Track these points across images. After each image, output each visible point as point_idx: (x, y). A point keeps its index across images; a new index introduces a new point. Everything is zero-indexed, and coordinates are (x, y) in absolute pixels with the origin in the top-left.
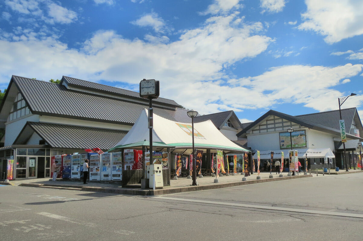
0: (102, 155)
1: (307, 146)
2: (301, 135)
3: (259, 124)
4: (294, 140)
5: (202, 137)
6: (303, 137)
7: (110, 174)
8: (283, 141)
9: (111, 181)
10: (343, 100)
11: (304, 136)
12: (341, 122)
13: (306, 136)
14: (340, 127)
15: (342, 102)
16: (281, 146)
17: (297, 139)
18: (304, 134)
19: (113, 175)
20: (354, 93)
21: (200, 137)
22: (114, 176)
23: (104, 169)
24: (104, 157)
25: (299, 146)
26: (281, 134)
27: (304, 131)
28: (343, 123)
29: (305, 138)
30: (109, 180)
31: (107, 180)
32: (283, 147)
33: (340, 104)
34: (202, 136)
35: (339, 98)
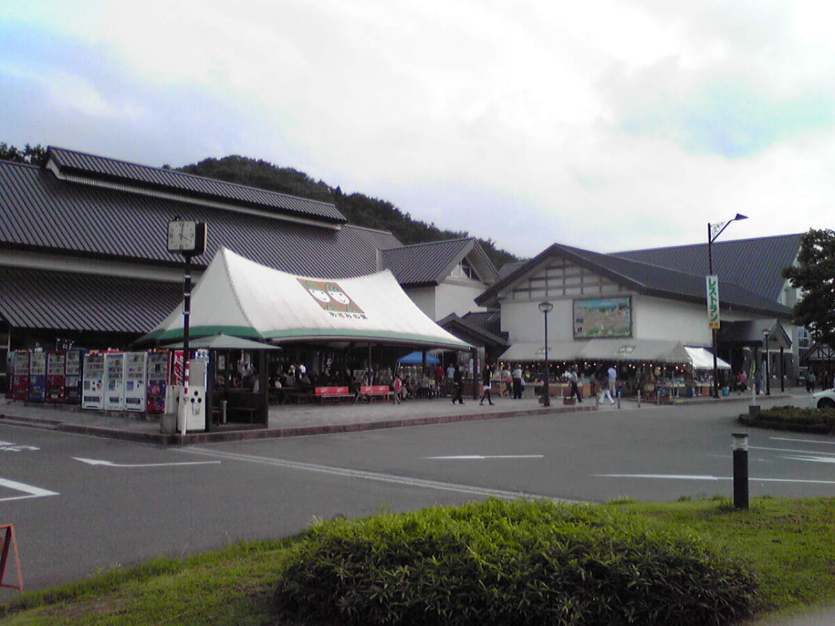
0: (108, 356)
1: (634, 334)
2: (621, 308)
3: (529, 274)
4: (606, 318)
5: (357, 314)
6: (625, 313)
7: (121, 396)
8: (581, 321)
9: (124, 411)
10: (718, 229)
11: (628, 311)
12: (710, 280)
13: (631, 310)
14: (708, 293)
15: (716, 233)
16: (576, 331)
17: (612, 316)
18: (628, 305)
19: (127, 399)
20: (742, 213)
21: (351, 314)
22: (129, 401)
23: (112, 387)
24: (111, 360)
25: (616, 334)
26: (578, 304)
27: (628, 299)
28: (715, 283)
29: (629, 315)
30: (119, 409)
31: (116, 409)
32: (579, 335)
33: (712, 239)
34: (359, 310)
35: (709, 224)
